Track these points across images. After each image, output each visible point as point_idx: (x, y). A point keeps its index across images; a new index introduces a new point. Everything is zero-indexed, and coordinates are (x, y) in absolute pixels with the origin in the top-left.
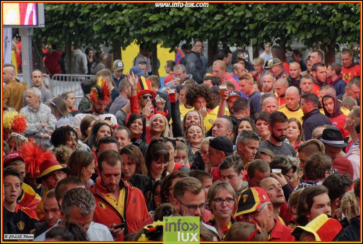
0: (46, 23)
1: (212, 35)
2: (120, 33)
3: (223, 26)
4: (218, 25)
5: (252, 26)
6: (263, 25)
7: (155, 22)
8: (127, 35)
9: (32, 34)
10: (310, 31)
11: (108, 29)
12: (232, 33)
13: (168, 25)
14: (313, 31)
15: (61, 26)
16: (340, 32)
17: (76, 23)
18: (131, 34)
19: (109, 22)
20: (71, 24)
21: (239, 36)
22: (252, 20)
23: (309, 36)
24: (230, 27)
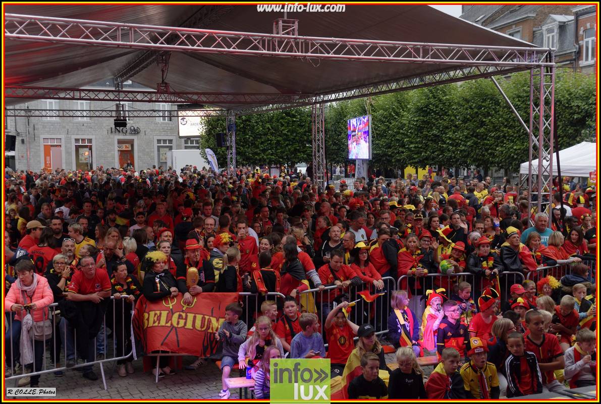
0: (373, 158)
4: (441, 159)
5: (454, 160)
8: (405, 163)
11: (399, 160)
14: (479, 162)
16: (489, 162)
17: (386, 158)
18: (407, 162)
19: (398, 158)
20: (384, 159)
21: (449, 164)
22: (455, 157)
23: (477, 164)
24: (445, 160)
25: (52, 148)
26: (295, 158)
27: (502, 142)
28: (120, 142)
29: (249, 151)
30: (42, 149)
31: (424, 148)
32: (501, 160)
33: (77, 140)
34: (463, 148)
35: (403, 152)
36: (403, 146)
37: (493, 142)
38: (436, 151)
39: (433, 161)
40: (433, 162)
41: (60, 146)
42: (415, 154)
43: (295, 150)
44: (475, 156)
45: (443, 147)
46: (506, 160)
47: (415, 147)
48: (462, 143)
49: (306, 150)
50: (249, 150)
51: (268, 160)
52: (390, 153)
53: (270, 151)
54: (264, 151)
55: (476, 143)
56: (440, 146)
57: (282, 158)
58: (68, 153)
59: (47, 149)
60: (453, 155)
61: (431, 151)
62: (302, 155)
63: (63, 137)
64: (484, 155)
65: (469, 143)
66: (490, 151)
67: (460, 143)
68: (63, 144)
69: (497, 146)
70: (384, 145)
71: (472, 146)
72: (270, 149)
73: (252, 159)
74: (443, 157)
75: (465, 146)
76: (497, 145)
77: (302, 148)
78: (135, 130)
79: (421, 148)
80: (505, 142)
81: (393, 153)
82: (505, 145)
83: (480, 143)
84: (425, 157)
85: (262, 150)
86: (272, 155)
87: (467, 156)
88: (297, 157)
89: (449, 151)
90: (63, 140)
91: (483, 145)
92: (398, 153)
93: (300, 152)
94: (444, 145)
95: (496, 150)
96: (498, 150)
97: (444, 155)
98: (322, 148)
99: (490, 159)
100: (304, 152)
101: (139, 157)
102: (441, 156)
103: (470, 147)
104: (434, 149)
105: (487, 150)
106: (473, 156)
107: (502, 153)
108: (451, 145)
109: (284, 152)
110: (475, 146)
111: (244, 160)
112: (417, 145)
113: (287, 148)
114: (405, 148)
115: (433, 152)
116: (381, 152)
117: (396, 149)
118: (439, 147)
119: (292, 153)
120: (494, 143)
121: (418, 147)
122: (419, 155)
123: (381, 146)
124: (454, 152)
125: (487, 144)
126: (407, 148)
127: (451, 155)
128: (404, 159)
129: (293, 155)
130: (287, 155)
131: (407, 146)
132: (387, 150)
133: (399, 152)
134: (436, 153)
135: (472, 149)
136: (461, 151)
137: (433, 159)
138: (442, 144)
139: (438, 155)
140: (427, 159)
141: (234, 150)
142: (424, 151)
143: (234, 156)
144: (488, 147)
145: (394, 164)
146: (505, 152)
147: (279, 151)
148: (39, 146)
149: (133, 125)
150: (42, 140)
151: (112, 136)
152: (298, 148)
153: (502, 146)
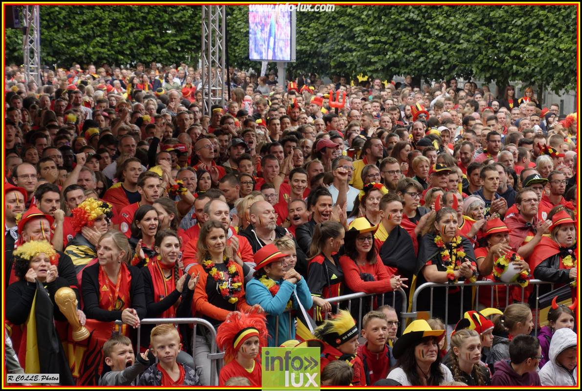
0: (297, 59)
1: (417, 72)
2: (349, 69)
3: (425, 66)
4: (422, 65)
5: (446, 67)
6: (455, 66)
7: (376, 62)
9: (286, 66)
10: (488, 71)
11: (341, 65)
12: (432, 71)
13: (386, 65)
14: (491, 71)
15: (307, 62)
16: (510, 73)
17: (318, 60)
18: (358, 69)
19: (342, 60)
20: (315, 61)
21: (437, 74)
22: (447, 62)
23: (488, 75)
24: (430, 67)
26: (146, 55)
27: (536, 36)
29: (60, 38)
31: (391, 44)
32: (533, 70)
34: (465, 45)
35: (351, 50)
36: (351, 38)
37: (520, 36)
38: (413, 50)
39: (407, 67)
40: (406, 71)
42: (375, 54)
43: (148, 39)
44: (485, 61)
45: (425, 42)
46: (541, 69)
47: (373, 42)
48: (463, 36)
49: (168, 41)
50: (59, 35)
51: (94, 57)
52: (326, 51)
53: (98, 39)
54: (87, 39)
55: (487, 37)
56: (421, 41)
57: (122, 53)
60: (445, 58)
61: (404, 50)
62: (157, 49)
64: (502, 61)
65: (476, 37)
66: (513, 53)
67: (459, 37)
69: (526, 43)
70: (315, 35)
71: (480, 42)
72: (99, 36)
73: (64, 54)
74: (425, 61)
75: (468, 41)
76: (527, 41)
77: (158, 35)
79: (385, 43)
80: (542, 35)
81: (331, 50)
82: (541, 42)
83: (495, 36)
84: (392, 60)
85: (84, 38)
86: (103, 45)
87: (471, 60)
88: (150, 52)
89: (437, 49)
91: (502, 40)
92: (341, 51)
93: (156, 44)
94: (429, 41)
95: (523, 51)
96: (529, 51)
97: (427, 58)
98: (220, 38)
99: (514, 67)
100: (162, 45)
102: (421, 59)
103: (476, 43)
104: (409, 46)
105: (507, 50)
106: (482, 61)
107: (536, 57)
108: (442, 39)
109: (125, 43)
110: (487, 42)
111: (48, 54)
112: (377, 38)
113: (131, 36)
114: (355, 43)
115: (408, 52)
116: (308, 48)
117: (337, 43)
118: (418, 43)
119: (140, 45)
120: (520, 39)
121: (379, 42)
122: (381, 57)
123: (309, 37)
124: (446, 53)
125: (508, 40)
126: (359, 42)
127: (440, 59)
128: (352, 62)
129: (143, 49)
130: (130, 48)
131: (359, 39)
132: (320, 45)
133: (342, 48)
134: (414, 54)
135: (480, 48)
136: (459, 50)
137: (407, 64)
138: (424, 37)
139: (417, 58)
140: (395, 63)
141: (36, 36)
142: (392, 48)
143: (37, 47)
144: (510, 45)
145: (333, 71)
146: (540, 54)
147: (117, 39)
152: (152, 35)
153: (534, 44)
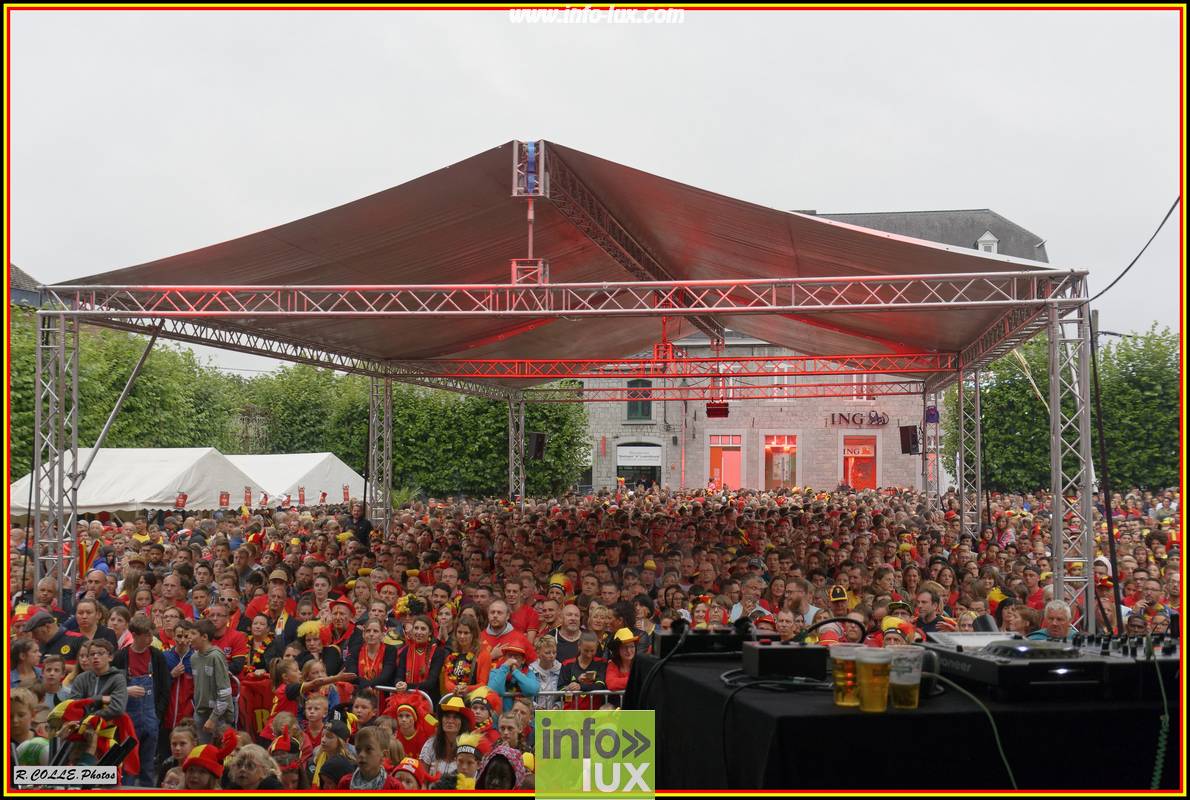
25: (724, 452)
28: (848, 441)
30: (707, 453)
33: (769, 438)
41: (738, 449)
58: (752, 462)
59: (716, 454)
63: (743, 431)
68: (743, 445)
78: (877, 418)
90: (744, 440)
101: (885, 471)
148: (702, 449)
149: (876, 409)
150: (707, 439)
151: (833, 430)
